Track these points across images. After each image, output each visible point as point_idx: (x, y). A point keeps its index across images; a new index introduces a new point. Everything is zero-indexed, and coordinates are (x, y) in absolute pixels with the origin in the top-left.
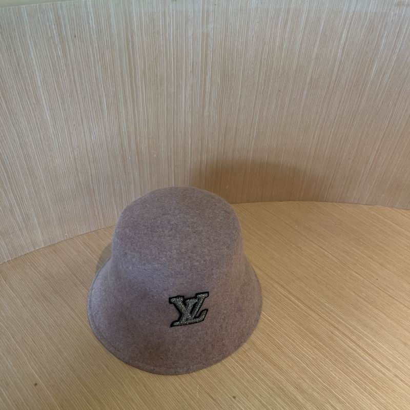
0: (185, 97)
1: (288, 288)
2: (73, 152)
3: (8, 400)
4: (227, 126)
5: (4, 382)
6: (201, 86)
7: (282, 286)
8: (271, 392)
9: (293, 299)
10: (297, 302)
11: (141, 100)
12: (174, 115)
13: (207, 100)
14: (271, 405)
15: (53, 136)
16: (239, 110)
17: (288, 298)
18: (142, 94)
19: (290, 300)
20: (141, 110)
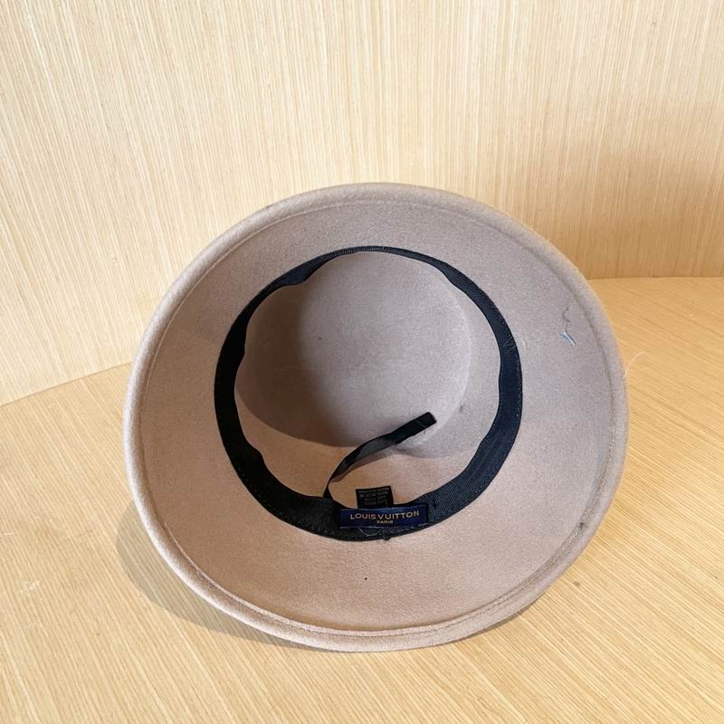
0: (470, 38)
1: (681, 410)
2: (266, 142)
3: (133, 560)
4: (548, 103)
5: (127, 532)
6: (500, 14)
7: (666, 406)
8: (657, 580)
9: (693, 428)
10: (701, 432)
11: (389, 41)
12: (448, 75)
13: (512, 45)
14: (658, 602)
15: (231, 103)
16: (573, 69)
17: (683, 427)
18: (392, 27)
19: (688, 430)
20: (388, 61)
